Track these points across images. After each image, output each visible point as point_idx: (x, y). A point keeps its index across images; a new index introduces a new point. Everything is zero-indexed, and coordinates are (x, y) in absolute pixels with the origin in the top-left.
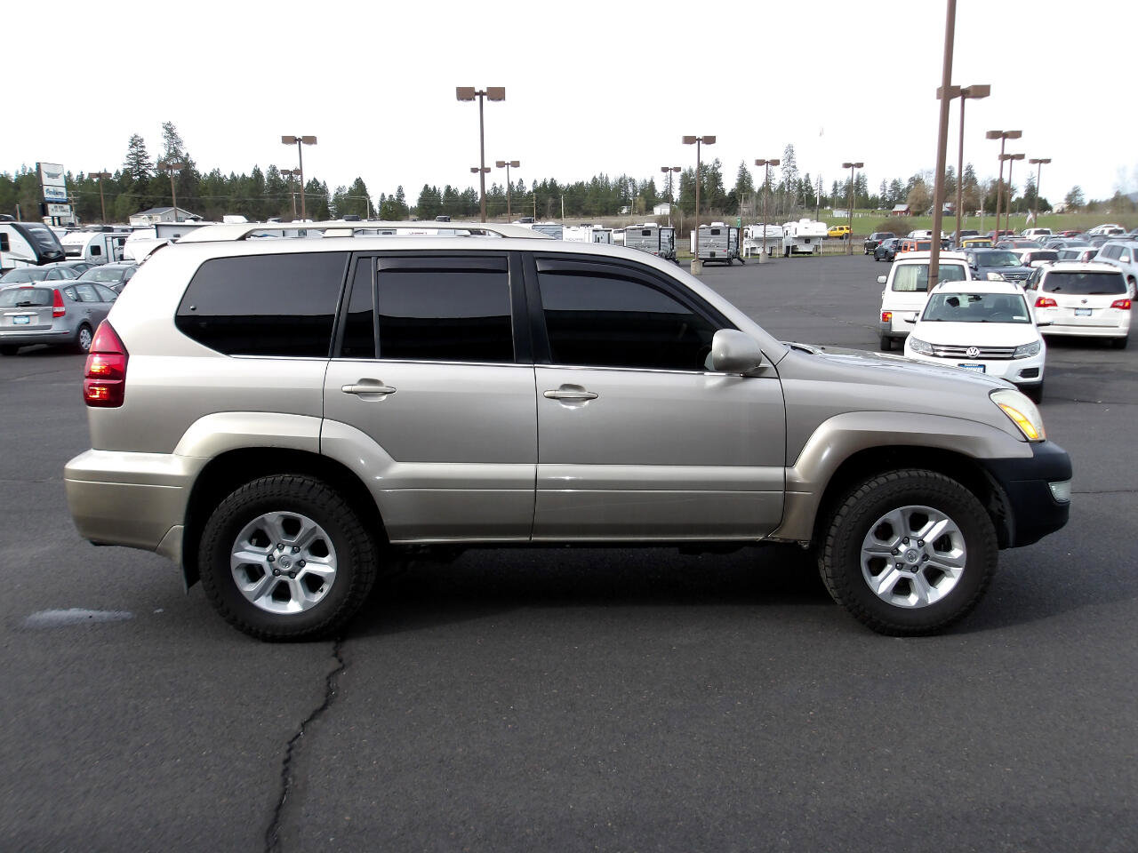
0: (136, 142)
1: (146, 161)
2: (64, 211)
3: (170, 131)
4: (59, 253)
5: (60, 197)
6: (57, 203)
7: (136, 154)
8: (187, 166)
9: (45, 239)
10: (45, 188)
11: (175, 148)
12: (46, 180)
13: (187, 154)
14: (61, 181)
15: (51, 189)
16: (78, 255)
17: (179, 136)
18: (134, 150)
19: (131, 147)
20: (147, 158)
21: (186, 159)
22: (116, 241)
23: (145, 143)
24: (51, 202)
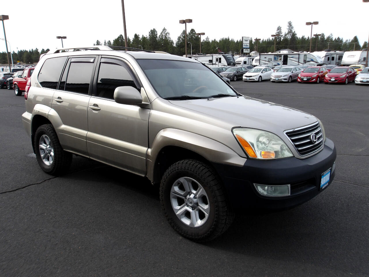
0: (279, 29)
1: (281, 34)
2: (248, 51)
3: (290, 24)
4: (234, 63)
5: (247, 47)
6: (246, 48)
7: (278, 32)
8: (294, 35)
9: (230, 59)
10: (244, 44)
11: (291, 30)
12: (244, 42)
13: (295, 32)
14: (248, 42)
15: (245, 44)
16: (240, 64)
17: (292, 26)
18: (278, 31)
19: (277, 30)
20: (282, 33)
21: (294, 33)
22: (251, 60)
23: (281, 29)
24: (245, 48)
